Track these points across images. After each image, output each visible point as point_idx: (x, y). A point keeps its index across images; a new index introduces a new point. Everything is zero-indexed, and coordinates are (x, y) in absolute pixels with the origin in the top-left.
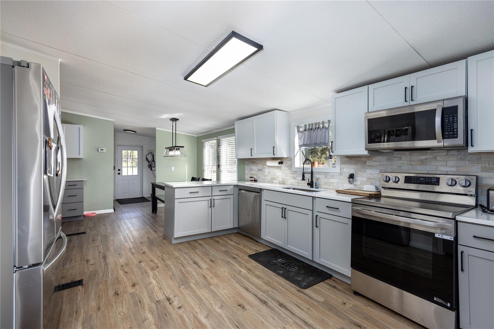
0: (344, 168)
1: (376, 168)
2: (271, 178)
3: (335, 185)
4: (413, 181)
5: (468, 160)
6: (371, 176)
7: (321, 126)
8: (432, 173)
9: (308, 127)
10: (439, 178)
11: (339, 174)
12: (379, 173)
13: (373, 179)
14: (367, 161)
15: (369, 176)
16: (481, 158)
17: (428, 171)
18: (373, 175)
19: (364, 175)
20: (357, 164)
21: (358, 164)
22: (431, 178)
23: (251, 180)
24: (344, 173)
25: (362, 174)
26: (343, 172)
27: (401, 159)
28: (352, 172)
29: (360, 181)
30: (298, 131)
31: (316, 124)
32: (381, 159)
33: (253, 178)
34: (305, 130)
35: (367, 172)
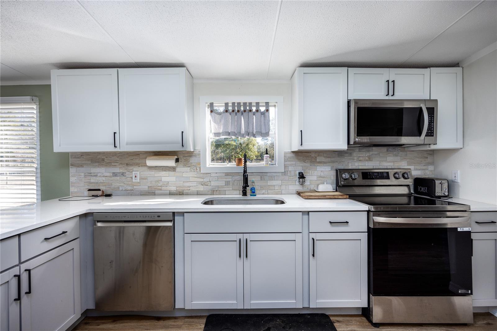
0: (288, 166)
1: (328, 165)
2: (148, 187)
3: (276, 189)
4: (369, 177)
5: (400, 156)
6: (322, 174)
7: (254, 109)
8: (376, 168)
9: (230, 108)
10: (388, 172)
11: (282, 174)
12: (330, 170)
13: (324, 177)
14: (317, 157)
15: (320, 175)
16: (407, 154)
17: (373, 166)
18: (324, 173)
19: (314, 173)
20: (305, 160)
21: (307, 161)
22: (383, 172)
23: (93, 196)
24: (289, 172)
25: (311, 172)
26: (287, 171)
27: (351, 155)
28: (300, 170)
29: (309, 181)
30: (212, 111)
31: (245, 104)
32: (332, 155)
33: (99, 190)
34: (227, 111)
35: (318, 170)
